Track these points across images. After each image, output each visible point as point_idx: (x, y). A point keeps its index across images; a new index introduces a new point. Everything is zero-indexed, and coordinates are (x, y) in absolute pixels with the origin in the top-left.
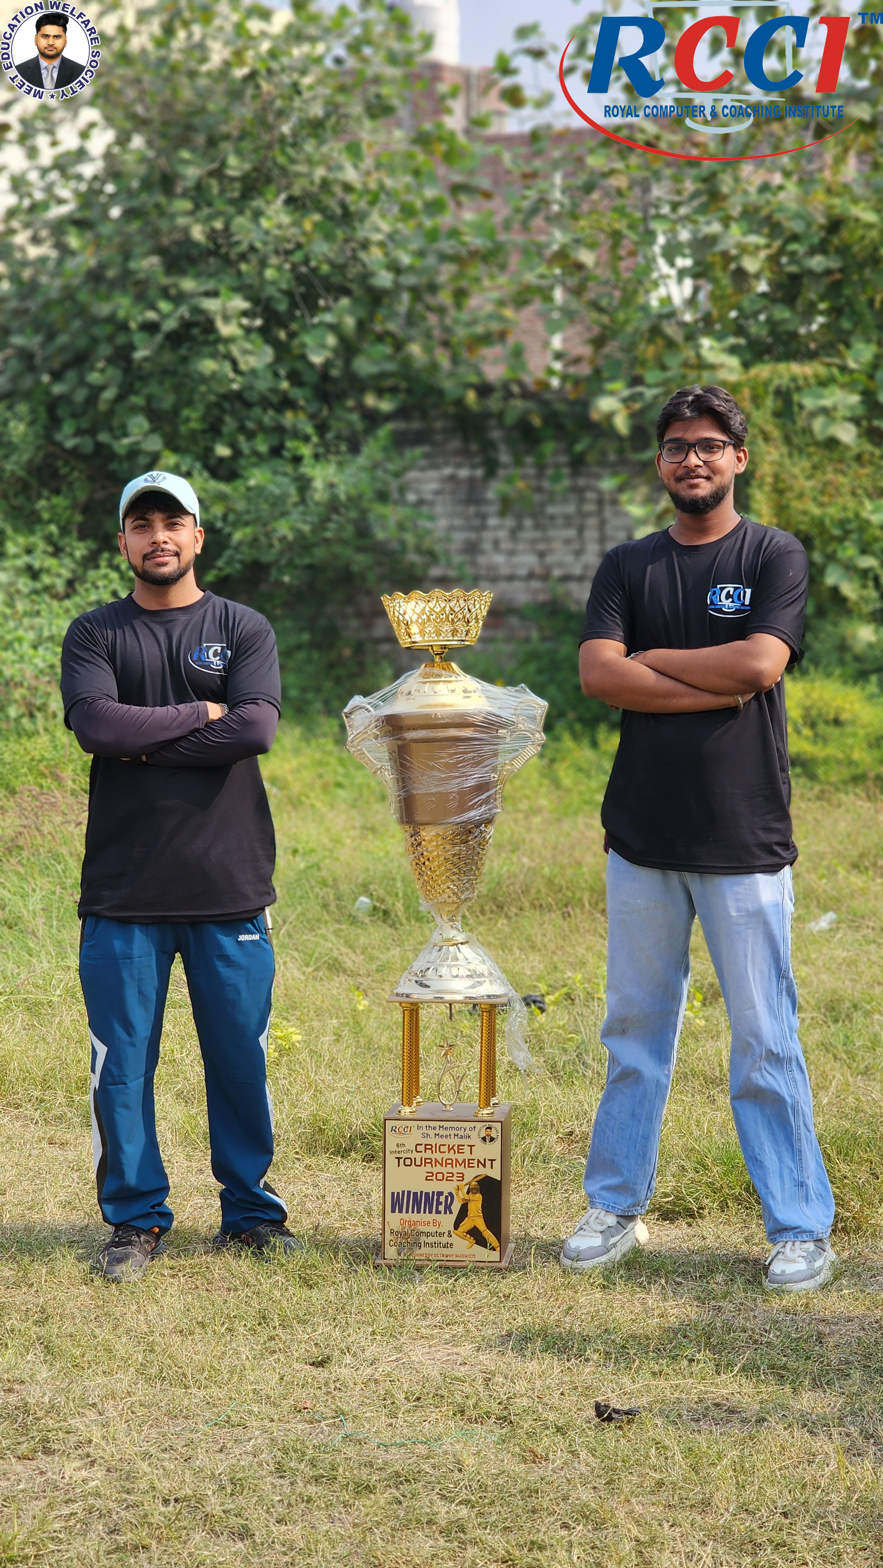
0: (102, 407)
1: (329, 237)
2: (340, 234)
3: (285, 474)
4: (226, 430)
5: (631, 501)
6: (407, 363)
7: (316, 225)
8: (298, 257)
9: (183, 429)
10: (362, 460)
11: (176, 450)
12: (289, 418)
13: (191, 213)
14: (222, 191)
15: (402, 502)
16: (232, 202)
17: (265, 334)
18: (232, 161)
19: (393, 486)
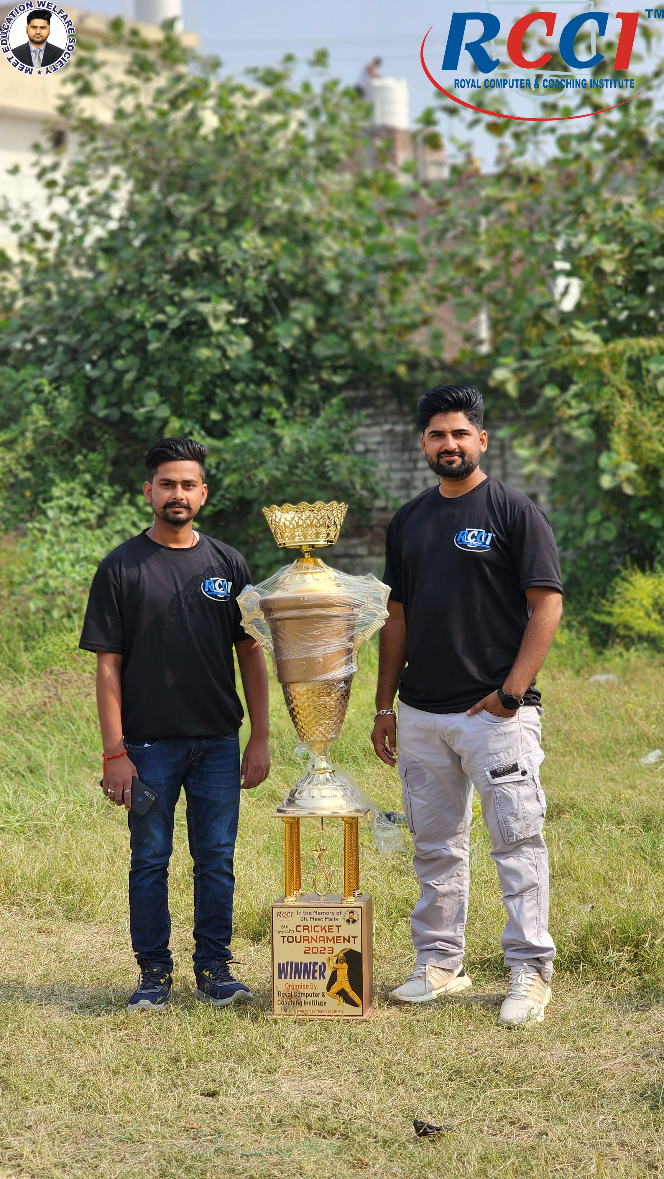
0: (126, 386)
1: (292, 255)
2: (300, 252)
3: (264, 433)
4: (218, 400)
5: (521, 446)
6: (353, 348)
7: (284, 247)
8: (270, 269)
9: (186, 401)
10: (319, 422)
11: (180, 416)
12: (265, 390)
13: (190, 240)
14: (212, 223)
15: (352, 451)
16: (220, 231)
17: (246, 329)
18: (219, 200)
19: (345, 439)
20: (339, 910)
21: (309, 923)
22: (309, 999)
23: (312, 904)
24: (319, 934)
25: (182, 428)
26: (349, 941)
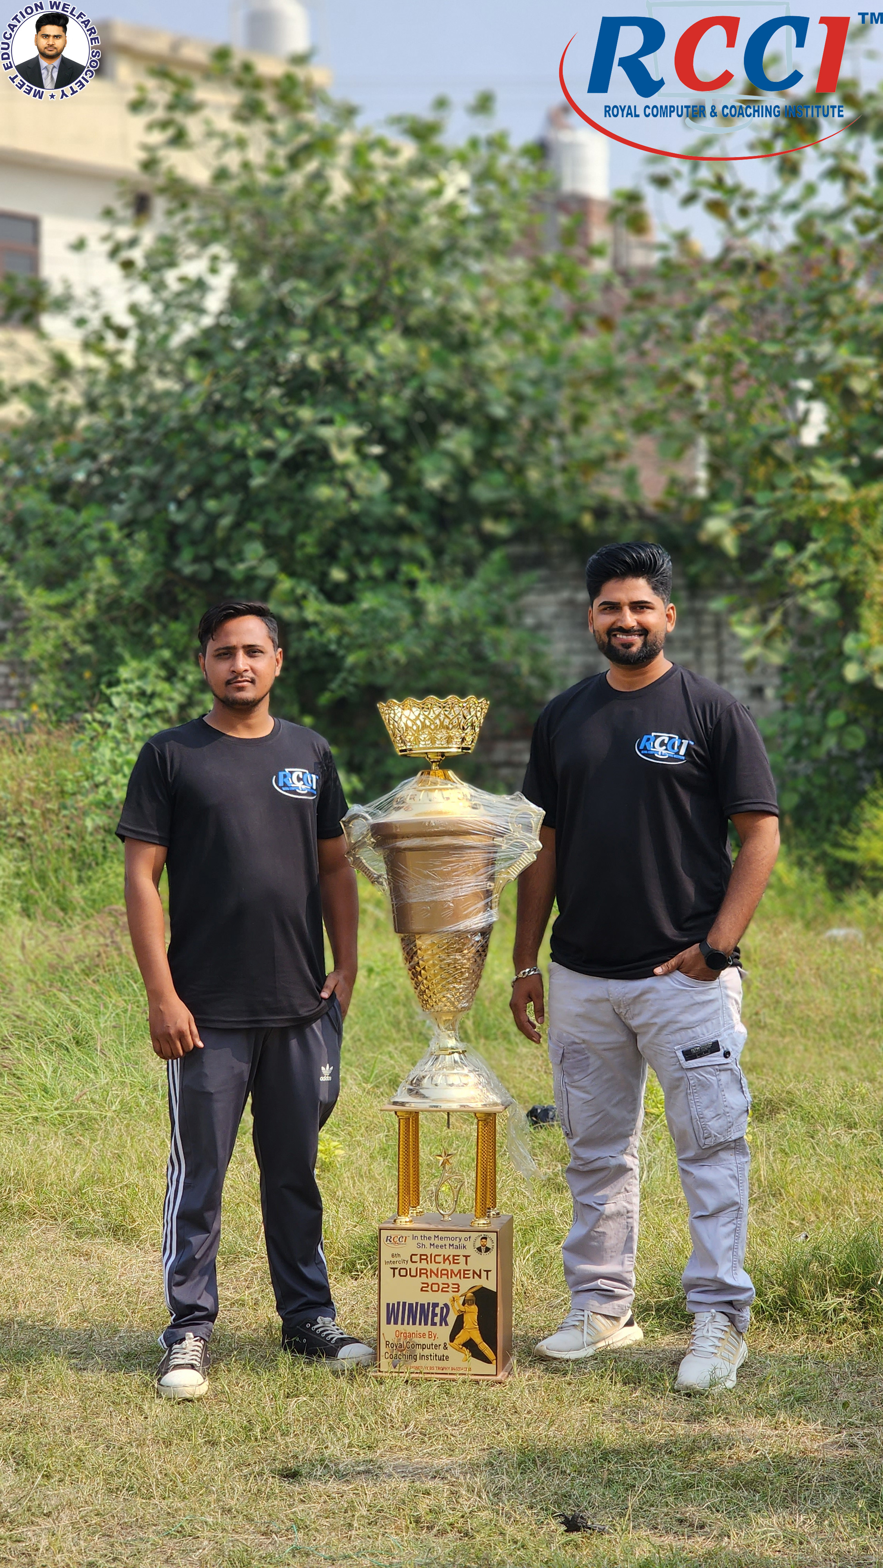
0: (220, 534)
1: (444, 365)
2: (455, 360)
3: (402, 598)
4: (342, 554)
5: (741, 622)
6: (523, 489)
7: (433, 354)
8: (414, 384)
9: (299, 554)
10: (476, 584)
11: (292, 574)
12: (405, 544)
13: (310, 342)
14: (339, 322)
15: (518, 624)
16: (349, 331)
17: (382, 461)
18: (349, 290)
19: (510, 610)
20: (467, 1234)
21: (428, 1251)
22: (426, 1352)
23: (432, 1227)
24: (441, 1266)
25: (292, 591)
26: (480, 1276)
